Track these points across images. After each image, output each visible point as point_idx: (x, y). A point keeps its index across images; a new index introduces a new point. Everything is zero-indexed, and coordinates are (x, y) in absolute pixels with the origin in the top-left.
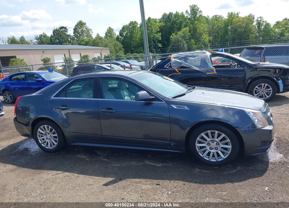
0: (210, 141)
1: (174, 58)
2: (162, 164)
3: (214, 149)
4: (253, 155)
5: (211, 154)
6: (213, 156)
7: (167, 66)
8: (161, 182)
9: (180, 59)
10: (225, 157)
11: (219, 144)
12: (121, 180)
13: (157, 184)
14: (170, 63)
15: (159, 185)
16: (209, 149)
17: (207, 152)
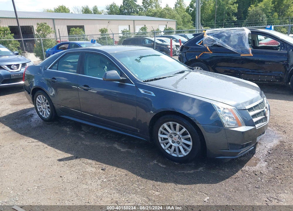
0: (172, 133)
1: (208, 34)
2: (127, 150)
3: (176, 143)
4: (218, 157)
5: (173, 148)
6: (175, 150)
7: (198, 43)
8: (108, 167)
9: (213, 36)
10: (185, 154)
11: (180, 139)
12: (77, 158)
13: (102, 169)
14: (202, 40)
15: (104, 170)
16: (171, 142)
17: (169, 145)
